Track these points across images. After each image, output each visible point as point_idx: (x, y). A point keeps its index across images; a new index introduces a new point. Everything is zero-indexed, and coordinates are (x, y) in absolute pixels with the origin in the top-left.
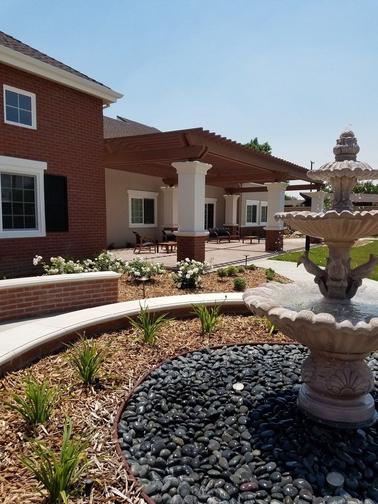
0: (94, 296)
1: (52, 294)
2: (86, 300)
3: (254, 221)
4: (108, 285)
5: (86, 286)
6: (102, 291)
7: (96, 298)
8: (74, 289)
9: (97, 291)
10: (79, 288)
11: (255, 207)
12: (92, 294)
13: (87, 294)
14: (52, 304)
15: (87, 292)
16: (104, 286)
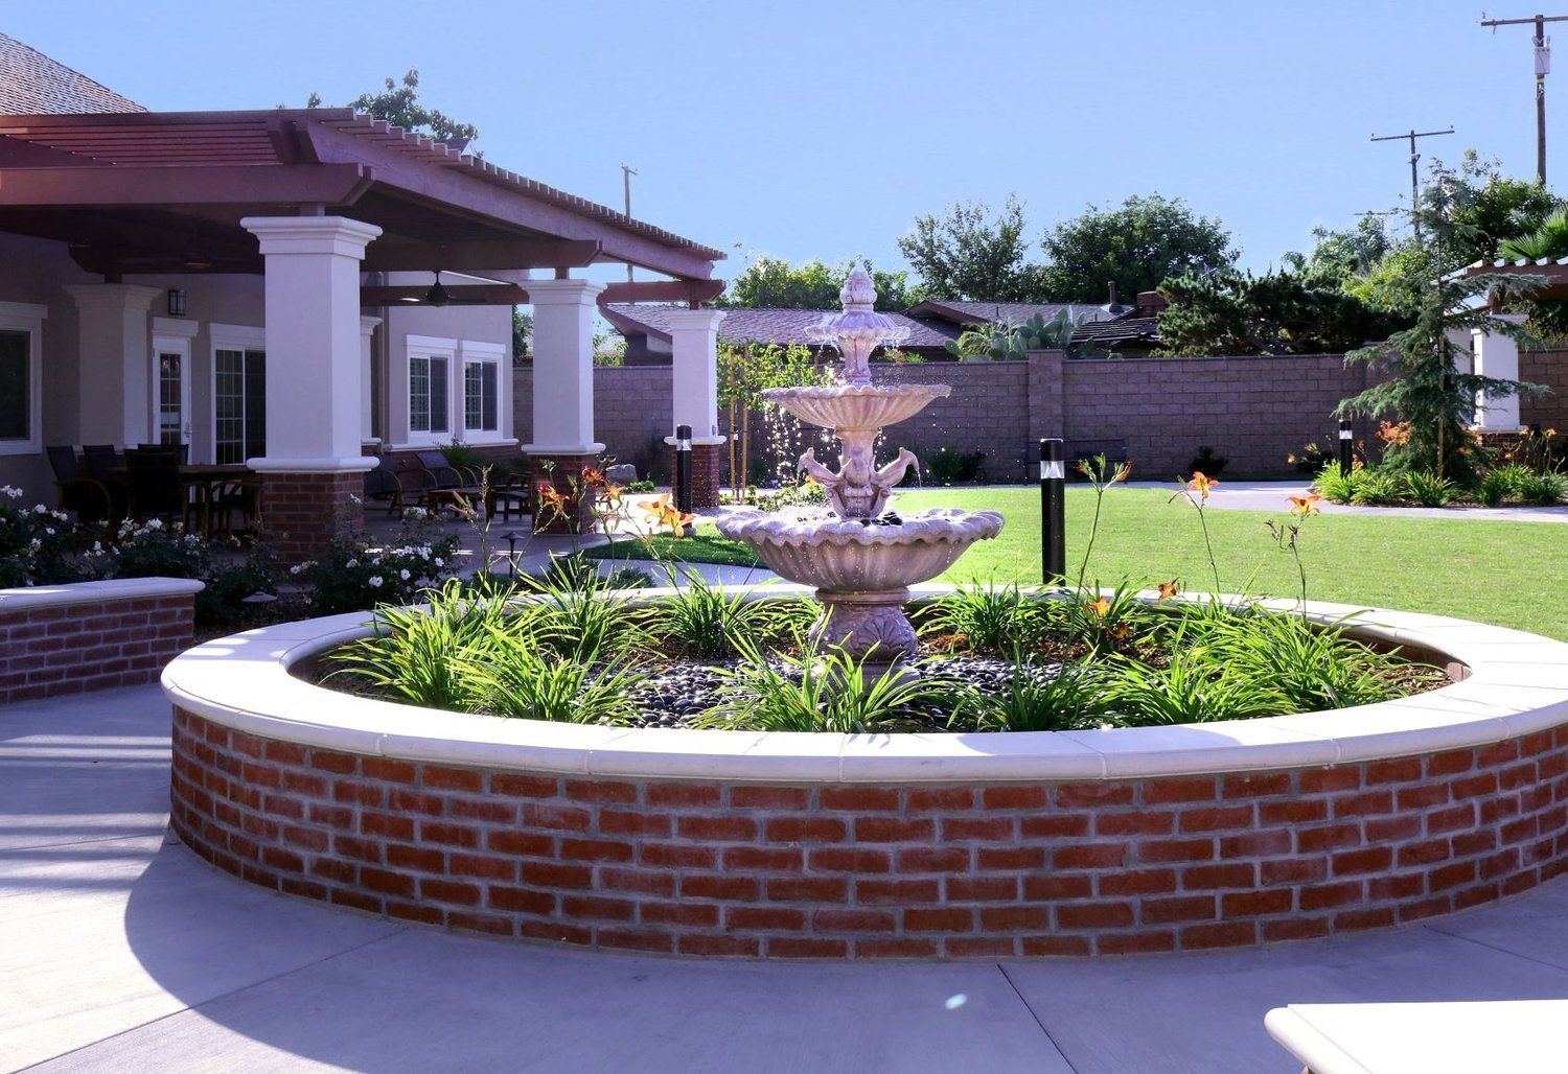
0: (128, 651)
1: (20, 641)
2: (107, 661)
3: (440, 424)
4: (165, 617)
5: (108, 619)
6: (151, 633)
7: (134, 657)
8: (74, 627)
9: (137, 635)
10: (90, 625)
11: (439, 365)
12: (121, 645)
13: (109, 645)
14: (18, 672)
15: (108, 639)
16: (157, 618)
